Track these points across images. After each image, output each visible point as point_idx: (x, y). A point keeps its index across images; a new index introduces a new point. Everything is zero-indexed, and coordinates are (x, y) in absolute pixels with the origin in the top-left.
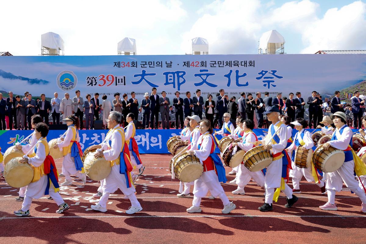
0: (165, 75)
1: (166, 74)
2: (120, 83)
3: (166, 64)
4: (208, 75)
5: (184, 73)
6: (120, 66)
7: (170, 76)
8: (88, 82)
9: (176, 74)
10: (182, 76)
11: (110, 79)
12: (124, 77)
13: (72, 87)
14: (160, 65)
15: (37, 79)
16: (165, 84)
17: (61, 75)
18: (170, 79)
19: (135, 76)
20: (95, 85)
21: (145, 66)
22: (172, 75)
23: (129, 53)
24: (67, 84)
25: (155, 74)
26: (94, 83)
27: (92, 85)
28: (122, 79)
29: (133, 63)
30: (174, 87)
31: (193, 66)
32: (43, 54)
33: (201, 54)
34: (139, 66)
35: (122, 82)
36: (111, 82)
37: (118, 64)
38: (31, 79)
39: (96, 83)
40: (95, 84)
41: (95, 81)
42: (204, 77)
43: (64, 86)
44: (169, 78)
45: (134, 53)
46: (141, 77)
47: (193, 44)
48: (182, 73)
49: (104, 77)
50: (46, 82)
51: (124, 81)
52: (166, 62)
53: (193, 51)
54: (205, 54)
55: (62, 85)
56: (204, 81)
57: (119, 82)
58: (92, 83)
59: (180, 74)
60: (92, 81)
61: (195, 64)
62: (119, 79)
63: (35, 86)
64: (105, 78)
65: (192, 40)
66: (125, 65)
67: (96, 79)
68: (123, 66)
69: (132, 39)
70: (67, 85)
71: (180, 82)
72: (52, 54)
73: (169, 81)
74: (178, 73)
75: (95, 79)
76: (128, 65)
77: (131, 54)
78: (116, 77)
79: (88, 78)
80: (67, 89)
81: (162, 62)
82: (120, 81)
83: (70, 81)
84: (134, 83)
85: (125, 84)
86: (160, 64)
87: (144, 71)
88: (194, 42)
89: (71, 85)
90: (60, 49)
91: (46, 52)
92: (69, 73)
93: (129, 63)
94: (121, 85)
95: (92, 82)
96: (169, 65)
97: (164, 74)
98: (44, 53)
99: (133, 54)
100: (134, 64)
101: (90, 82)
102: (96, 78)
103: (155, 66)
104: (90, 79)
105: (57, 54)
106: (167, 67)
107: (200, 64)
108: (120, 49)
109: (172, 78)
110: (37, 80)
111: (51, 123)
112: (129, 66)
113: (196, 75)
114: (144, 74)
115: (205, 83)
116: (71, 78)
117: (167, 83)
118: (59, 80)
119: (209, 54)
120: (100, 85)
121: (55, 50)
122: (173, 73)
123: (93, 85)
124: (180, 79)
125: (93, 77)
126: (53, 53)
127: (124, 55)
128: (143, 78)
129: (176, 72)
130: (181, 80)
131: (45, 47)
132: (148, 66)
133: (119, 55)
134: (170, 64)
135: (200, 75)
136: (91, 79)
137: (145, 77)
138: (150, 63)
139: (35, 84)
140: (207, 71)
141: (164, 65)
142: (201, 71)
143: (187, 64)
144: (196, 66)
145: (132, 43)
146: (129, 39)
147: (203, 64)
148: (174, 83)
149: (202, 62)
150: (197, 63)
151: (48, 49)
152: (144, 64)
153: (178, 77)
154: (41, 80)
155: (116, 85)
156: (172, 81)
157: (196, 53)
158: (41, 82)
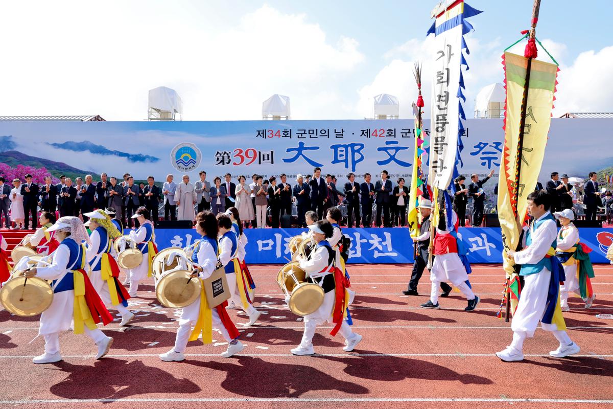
0: (333, 150)
1: (335, 147)
2: (266, 161)
3: (335, 132)
4: (397, 149)
5: (362, 146)
6: (267, 136)
7: (340, 151)
8: (218, 159)
9: (349, 148)
10: (358, 151)
11: (251, 154)
12: (272, 152)
13: (194, 166)
14: (327, 134)
15: (141, 154)
16: (333, 162)
17: (177, 150)
18: (341, 155)
19: (289, 150)
20: (227, 163)
21: (304, 136)
22: (343, 149)
23: (279, 117)
24: (186, 162)
25: (317, 148)
26: (226, 161)
27: (223, 164)
28: (268, 155)
29: (285, 131)
30: (347, 166)
31: (376, 135)
32: (151, 119)
33: (387, 118)
34: (294, 136)
35: (268, 159)
36: (252, 159)
37: (262, 133)
38: (133, 155)
39: (230, 161)
40: (228, 161)
41: (229, 157)
42: (392, 152)
43: (181, 165)
44: (339, 153)
45: (287, 117)
46: (296, 152)
47: (376, 103)
48: (359, 147)
49: (241, 151)
50: (154, 160)
51: (271, 158)
52: (335, 130)
53: (375, 114)
54: (394, 118)
55: (178, 164)
56: (392, 158)
57: (264, 160)
58: (223, 161)
59: (356, 148)
60: (223, 157)
61: (379, 133)
62: (264, 155)
63: (138, 164)
64: (243, 154)
65: (375, 98)
66: (274, 134)
67: (229, 155)
68: (271, 135)
69: (284, 97)
70: (186, 164)
71: (356, 160)
72: (164, 119)
73: (339, 158)
74: (352, 145)
75: (227, 154)
76: (278, 134)
77: (282, 119)
78: (260, 152)
79: (218, 153)
80: (186, 169)
81: (328, 130)
82: (266, 157)
83: (190, 158)
84: (286, 161)
85: (272, 163)
86: (325, 133)
87: (301, 144)
88: (377, 101)
89: (192, 163)
90: (175, 111)
91: (156, 115)
92: (189, 146)
93: (279, 131)
94: (266, 164)
95: (223, 159)
96: (340, 135)
97: (332, 147)
98: (153, 117)
99: (285, 119)
100: (287, 134)
101: (221, 159)
102: (230, 153)
103: (318, 136)
104: (220, 155)
105: (171, 119)
106: (336, 137)
107: (386, 134)
108: (265, 111)
109: (344, 153)
110: (141, 156)
111: (162, 218)
112: (279, 136)
113: (379, 149)
114: (301, 147)
115: (393, 161)
116: (192, 153)
117: (336, 161)
118: (174, 156)
119: (399, 118)
120: (235, 164)
121: (168, 112)
122: (346, 147)
123: (225, 164)
124: (355, 155)
125: (225, 152)
126: (166, 118)
127: (272, 119)
128: (300, 153)
129: (349, 145)
130: (357, 156)
131: (154, 108)
132: (307, 136)
133: (264, 119)
134: (341, 133)
135: (385, 149)
136: (222, 154)
137: (303, 152)
138: (311, 132)
139: (138, 161)
140: (397, 143)
141: (332, 134)
142: (387, 143)
143: (366, 133)
144: (380, 136)
145: (284, 102)
146: (280, 97)
147: (391, 133)
148: (346, 161)
149: (390, 130)
150: (382, 132)
151: (158, 111)
152: (302, 133)
153: (353, 152)
154: (148, 157)
155: (260, 163)
156: (343, 158)
157: (380, 116)
158: (147, 159)
